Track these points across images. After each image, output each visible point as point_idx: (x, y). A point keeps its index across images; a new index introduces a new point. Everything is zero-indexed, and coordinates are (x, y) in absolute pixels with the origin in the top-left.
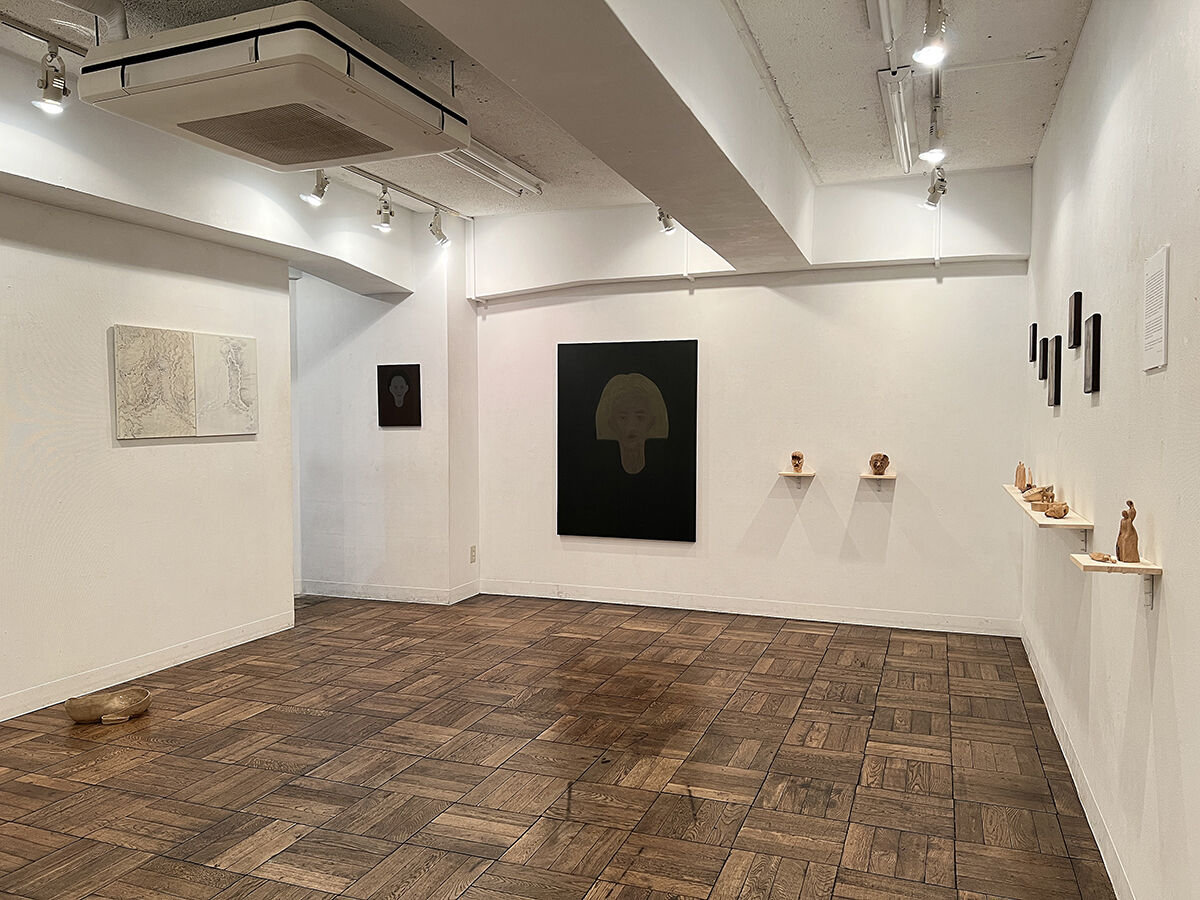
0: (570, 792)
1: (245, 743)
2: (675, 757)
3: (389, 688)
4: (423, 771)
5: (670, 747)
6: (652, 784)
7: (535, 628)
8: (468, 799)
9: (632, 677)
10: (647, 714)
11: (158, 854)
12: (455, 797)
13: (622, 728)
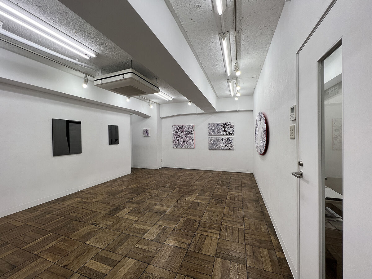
0: (177, 202)
1: (122, 193)
2: (196, 195)
3: (147, 184)
4: (152, 198)
5: (194, 193)
6: (191, 200)
7: (172, 173)
8: (160, 203)
9: (188, 181)
10: (190, 188)
11: (106, 214)
12: (158, 203)
13: (186, 190)
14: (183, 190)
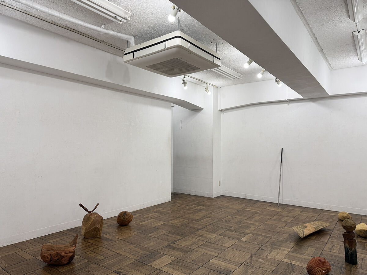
0: (251, 258)
1: (158, 232)
2: (286, 250)
3: (197, 221)
4: (207, 246)
5: (284, 247)
6: (278, 258)
7: (240, 207)
8: (220, 256)
9: (270, 224)
10: (275, 236)
11: (136, 260)
12: (217, 255)
13: (268, 239)
14: (261, 238)
